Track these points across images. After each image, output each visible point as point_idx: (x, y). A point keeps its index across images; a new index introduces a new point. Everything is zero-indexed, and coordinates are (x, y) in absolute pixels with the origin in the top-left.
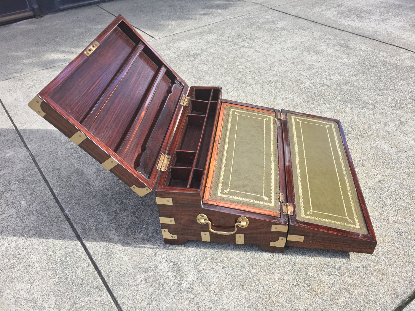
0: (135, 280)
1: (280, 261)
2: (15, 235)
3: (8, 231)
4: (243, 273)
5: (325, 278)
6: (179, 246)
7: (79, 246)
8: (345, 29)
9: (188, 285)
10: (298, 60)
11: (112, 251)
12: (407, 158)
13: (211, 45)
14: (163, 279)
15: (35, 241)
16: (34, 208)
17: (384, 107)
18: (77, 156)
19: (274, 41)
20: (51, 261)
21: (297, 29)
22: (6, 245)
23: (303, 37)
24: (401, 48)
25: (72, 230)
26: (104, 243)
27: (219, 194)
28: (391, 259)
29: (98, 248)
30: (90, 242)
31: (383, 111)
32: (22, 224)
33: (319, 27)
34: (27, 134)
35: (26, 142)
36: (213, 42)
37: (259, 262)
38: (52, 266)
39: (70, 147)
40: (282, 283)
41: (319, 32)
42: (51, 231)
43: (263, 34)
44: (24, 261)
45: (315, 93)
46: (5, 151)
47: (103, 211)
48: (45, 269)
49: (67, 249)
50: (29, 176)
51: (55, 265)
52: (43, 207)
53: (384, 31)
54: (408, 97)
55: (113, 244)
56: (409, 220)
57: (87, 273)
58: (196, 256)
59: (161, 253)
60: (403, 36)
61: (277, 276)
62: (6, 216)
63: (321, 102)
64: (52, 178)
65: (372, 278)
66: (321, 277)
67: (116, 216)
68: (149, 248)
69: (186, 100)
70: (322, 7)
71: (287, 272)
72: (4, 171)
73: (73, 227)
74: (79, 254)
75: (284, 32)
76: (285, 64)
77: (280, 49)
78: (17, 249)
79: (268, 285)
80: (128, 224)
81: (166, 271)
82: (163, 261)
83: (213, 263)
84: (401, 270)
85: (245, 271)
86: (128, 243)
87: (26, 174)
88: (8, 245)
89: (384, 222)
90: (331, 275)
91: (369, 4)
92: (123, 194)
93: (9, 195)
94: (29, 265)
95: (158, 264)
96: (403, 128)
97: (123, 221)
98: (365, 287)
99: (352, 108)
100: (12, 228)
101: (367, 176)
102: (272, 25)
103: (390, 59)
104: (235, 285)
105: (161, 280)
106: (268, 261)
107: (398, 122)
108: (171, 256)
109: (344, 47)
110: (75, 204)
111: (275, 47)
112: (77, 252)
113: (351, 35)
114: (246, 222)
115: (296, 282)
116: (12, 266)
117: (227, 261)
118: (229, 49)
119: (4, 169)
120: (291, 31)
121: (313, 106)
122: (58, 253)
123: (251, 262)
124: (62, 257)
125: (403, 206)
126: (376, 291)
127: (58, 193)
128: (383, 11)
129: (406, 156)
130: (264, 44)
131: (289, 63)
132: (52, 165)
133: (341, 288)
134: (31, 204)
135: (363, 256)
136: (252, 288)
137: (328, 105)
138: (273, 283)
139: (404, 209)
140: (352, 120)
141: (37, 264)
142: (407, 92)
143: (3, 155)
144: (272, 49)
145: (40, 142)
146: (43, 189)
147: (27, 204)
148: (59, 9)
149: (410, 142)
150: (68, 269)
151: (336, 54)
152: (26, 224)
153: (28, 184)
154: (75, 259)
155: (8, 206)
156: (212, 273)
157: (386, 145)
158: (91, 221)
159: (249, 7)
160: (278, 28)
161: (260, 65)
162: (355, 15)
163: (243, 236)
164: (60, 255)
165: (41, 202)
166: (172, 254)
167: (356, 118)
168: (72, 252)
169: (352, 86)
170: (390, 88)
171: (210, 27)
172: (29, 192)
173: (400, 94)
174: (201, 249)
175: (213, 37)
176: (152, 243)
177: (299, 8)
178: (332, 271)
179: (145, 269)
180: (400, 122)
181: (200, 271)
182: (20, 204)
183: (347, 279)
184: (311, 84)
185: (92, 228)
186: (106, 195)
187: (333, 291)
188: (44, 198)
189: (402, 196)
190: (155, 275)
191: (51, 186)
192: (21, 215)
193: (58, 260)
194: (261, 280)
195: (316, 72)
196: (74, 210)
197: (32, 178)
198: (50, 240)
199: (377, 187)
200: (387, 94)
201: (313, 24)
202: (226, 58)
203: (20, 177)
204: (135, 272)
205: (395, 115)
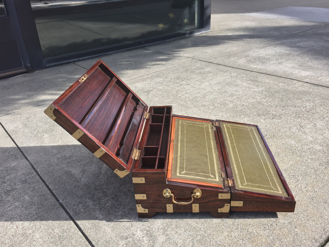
0: (118, 245)
1: (227, 223)
2: (21, 220)
3: (16, 217)
4: (200, 234)
5: (262, 233)
6: (150, 218)
7: (72, 225)
8: (253, 71)
9: (160, 245)
10: (223, 91)
11: (98, 226)
12: (309, 149)
13: (159, 84)
14: (140, 242)
15: (38, 223)
16: (35, 200)
17: (287, 118)
18: (66, 162)
19: (204, 80)
20: (51, 236)
21: (219, 72)
22: (15, 227)
23: (224, 77)
24: (294, 80)
25: (66, 214)
26: (92, 221)
27: (178, 174)
28: (308, 216)
29: (87, 225)
30: (81, 221)
31: (287, 120)
32: (27, 212)
33: (234, 70)
34: (26, 150)
35: (26, 156)
36: (161, 83)
37: (211, 225)
38: (52, 240)
39: (60, 157)
40: (230, 238)
41: (235, 73)
42: (49, 215)
43: (196, 76)
44: (30, 238)
45: (237, 111)
46: (10, 162)
47: (89, 198)
48: (47, 243)
49: (63, 227)
50: (29, 178)
51: (55, 239)
52: (42, 199)
53: (280, 70)
54: (304, 110)
55: (99, 221)
56: (317, 189)
57: (80, 243)
58: (164, 225)
59: (136, 224)
60: (294, 73)
61: (226, 234)
62: (13, 207)
63: (243, 116)
64: (48, 179)
65: (296, 230)
66: (259, 232)
67: (99, 201)
68: (127, 221)
69: (148, 115)
70: (235, 57)
71: (233, 230)
72: (10, 176)
73: (66, 211)
74: (73, 230)
75: (211, 74)
76: (214, 94)
77: (209, 85)
78: (23, 230)
79: (220, 241)
80: (109, 206)
81: (141, 237)
82: (139, 230)
83: (177, 228)
84: (316, 223)
85: (202, 232)
86: (111, 220)
87: (28, 177)
88: (17, 227)
89: (299, 192)
90: (266, 230)
91: (267, 54)
92: (103, 186)
93: (15, 192)
94: (34, 241)
95: (135, 233)
96: (303, 130)
97: (105, 204)
98: (292, 236)
99: (265, 119)
100: (19, 215)
101: (282, 162)
102: (201, 70)
103: (287, 87)
104: (196, 242)
105: (138, 244)
106: (218, 224)
107: (299, 126)
108: (144, 226)
109: (254, 81)
110: (67, 195)
111: (205, 84)
112: (71, 229)
113: (258, 74)
114: (200, 193)
115: (240, 237)
116: (21, 242)
117: (188, 227)
118: (172, 86)
119: (10, 175)
120: (215, 73)
121: (237, 119)
122: (56, 230)
123: (205, 225)
124: (59, 233)
125: (311, 180)
126: (300, 238)
127: (53, 188)
128: (278, 58)
129: (308, 147)
130: (197, 82)
131: (216, 93)
132: (47, 170)
133: (274, 238)
134: (32, 198)
135: (287, 216)
136: (208, 243)
137: (248, 118)
138: (223, 239)
139: (312, 182)
140: (266, 126)
141: (40, 240)
142: (303, 107)
143: (9, 165)
144: (203, 85)
145: (37, 155)
146: (41, 186)
147: (30, 198)
148: (46, 66)
149: (309, 138)
150: (65, 241)
151: (248, 86)
152: (30, 212)
153: (29, 184)
154: (70, 234)
155: (14, 200)
156: (176, 235)
157: (293, 141)
158: (80, 206)
159: (184, 60)
160: (206, 72)
161: (196, 95)
162: (259, 61)
163: (197, 205)
164: (58, 232)
165: (40, 196)
166: (144, 225)
167: (269, 126)
168: (68, 229)
169: (263, 105)
170: (290, 105)
171: (157, 73)
172: (31, 189)
173: (298, 109)
174: (167, 220)
175: (160, 79)
176: (128, 218)
177: (219, 59)
178: (266, 227)
179: (125, 237)
180: (301, 126)
181: (167, 235)
182: (24, 198)
183: (278, 232)
184: (234, 105)
185: (81, 211)
186: (90, 187)
187: (268, 241)
188: (43, 193)
189: (309, 173)
190: (133, 240)
191: (47, 184)
192: (26, 205)
193: (57, 236)
194: (214, 238)
195: (236, 98)
196: (67, 199)
197: (32, 179)
198: (49, 221)
199: (290, 169)
200: (288, 109)
201: (230, 68)
202: (171, 92)
203: (23, 180)
204: (118, 239)
205: (296, 122)
